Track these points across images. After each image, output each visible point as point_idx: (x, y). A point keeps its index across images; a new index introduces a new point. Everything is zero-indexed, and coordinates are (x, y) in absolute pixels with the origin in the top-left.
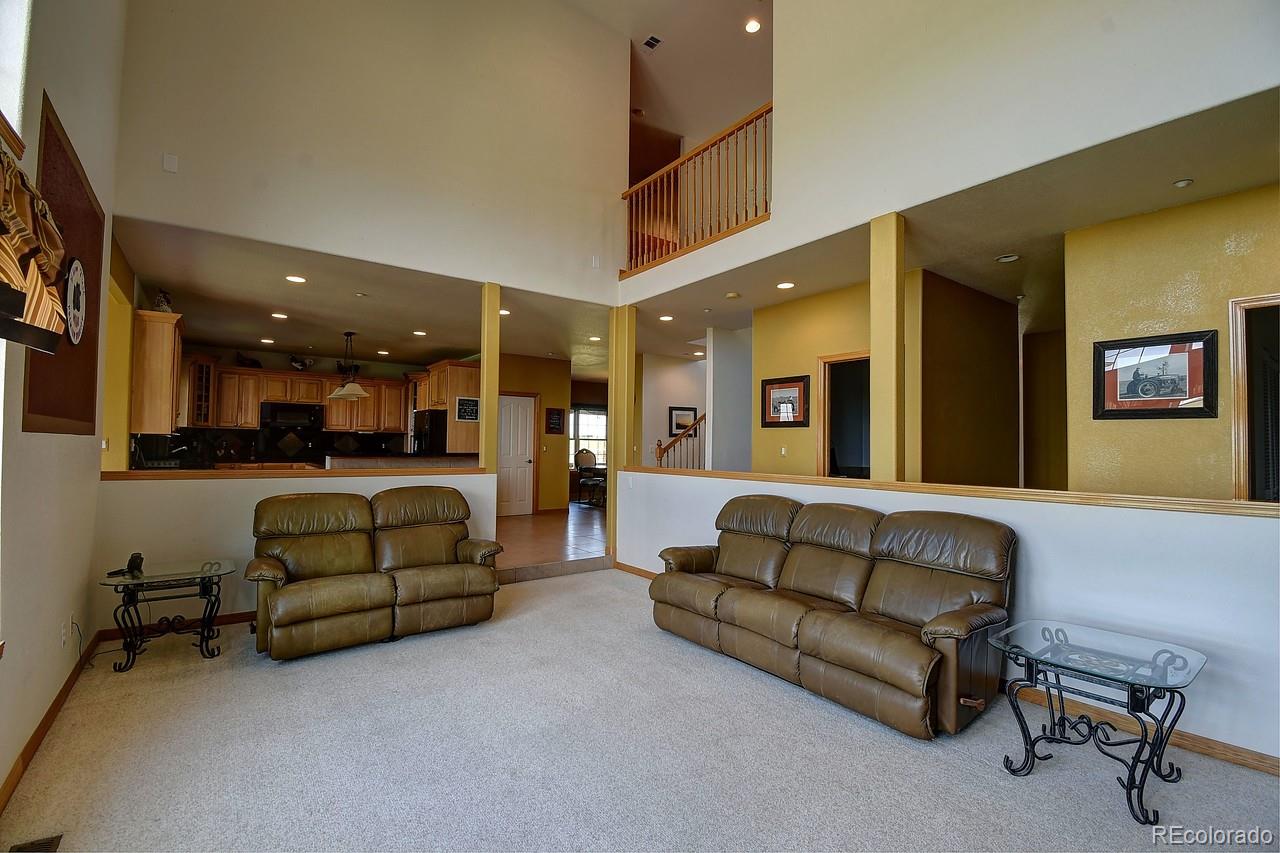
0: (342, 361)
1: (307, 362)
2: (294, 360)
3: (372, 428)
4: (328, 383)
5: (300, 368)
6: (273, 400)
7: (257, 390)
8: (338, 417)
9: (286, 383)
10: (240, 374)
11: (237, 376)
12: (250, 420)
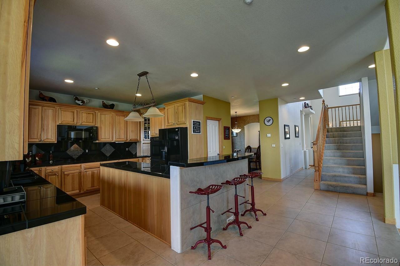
0: (105, 101)
1: (85, 100)
2: (77, 99)
3: (123, 140)
4: (99, 114)
5: (81, 104)
6: (64, 123)
7: (55, 117)
8: (105, 134)
9: (74, 112)
10: (43, 106)
11: (40, 107)
12: (50, 137)
